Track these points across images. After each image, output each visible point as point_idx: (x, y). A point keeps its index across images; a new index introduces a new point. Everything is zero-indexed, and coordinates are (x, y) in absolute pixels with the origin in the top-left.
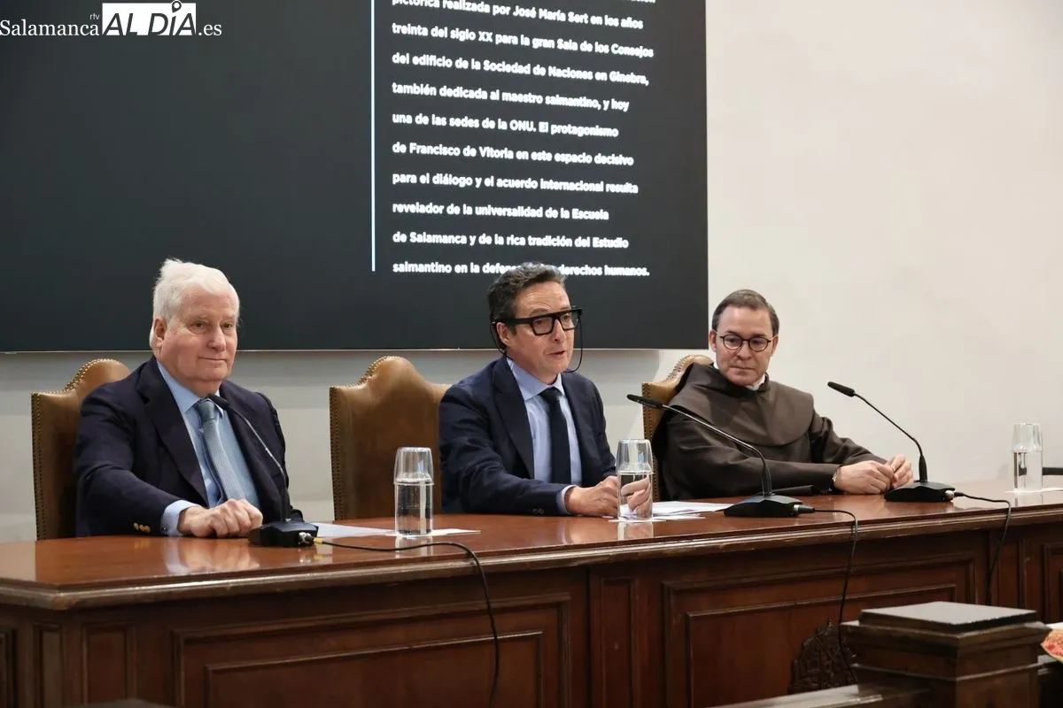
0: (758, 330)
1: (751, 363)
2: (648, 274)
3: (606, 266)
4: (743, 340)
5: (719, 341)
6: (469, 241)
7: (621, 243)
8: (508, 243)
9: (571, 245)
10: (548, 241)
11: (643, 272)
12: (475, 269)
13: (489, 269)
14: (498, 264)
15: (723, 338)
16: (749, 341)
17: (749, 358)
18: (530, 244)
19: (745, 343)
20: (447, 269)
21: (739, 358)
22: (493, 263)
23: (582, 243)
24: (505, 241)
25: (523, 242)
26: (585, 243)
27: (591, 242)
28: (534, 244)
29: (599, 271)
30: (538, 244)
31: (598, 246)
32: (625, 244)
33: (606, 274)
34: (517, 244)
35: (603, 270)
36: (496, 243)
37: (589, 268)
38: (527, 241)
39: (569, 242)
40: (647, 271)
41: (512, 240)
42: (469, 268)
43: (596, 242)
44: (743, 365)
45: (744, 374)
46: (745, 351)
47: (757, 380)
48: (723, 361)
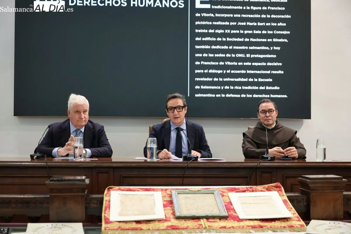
0: (270, 108)
2: (287, 97)
3: (271, 95)
4: (266, 111)
5: (260, 114)
6: (221, 88)
7: (276, 88)
10: (249, 88)
11: (286, 96)
12: (223, 96)
13: (228, 95)
15: (260, 112)
16: (268, 111)
17: (269, 116)
18: (243, 88)
20: (214, 96)
21: (266, 117)
22: (229, 94)
23: (261, 88)
24: (234, 88)
25: (240, 88)
26: (263, 88)
27: (266, 88)
28: (244, 88)
29: (268, 96)
30: (246, 89)
31: (268, 89)
32: (278, 88)
33: (271, 97)
34: (238, 89)
35: (270, 96)
36: (231, 88)
37: (265, 95)
38: (242, 88)
39: (257, 88)
40: (287, 96)
41: (236, 87)
42: (221, 95)
43: (267, 88)
44: (268, 119)
45: (269, 121)
46: (268, 114)
47: (273, 124)
48: (262, 119)
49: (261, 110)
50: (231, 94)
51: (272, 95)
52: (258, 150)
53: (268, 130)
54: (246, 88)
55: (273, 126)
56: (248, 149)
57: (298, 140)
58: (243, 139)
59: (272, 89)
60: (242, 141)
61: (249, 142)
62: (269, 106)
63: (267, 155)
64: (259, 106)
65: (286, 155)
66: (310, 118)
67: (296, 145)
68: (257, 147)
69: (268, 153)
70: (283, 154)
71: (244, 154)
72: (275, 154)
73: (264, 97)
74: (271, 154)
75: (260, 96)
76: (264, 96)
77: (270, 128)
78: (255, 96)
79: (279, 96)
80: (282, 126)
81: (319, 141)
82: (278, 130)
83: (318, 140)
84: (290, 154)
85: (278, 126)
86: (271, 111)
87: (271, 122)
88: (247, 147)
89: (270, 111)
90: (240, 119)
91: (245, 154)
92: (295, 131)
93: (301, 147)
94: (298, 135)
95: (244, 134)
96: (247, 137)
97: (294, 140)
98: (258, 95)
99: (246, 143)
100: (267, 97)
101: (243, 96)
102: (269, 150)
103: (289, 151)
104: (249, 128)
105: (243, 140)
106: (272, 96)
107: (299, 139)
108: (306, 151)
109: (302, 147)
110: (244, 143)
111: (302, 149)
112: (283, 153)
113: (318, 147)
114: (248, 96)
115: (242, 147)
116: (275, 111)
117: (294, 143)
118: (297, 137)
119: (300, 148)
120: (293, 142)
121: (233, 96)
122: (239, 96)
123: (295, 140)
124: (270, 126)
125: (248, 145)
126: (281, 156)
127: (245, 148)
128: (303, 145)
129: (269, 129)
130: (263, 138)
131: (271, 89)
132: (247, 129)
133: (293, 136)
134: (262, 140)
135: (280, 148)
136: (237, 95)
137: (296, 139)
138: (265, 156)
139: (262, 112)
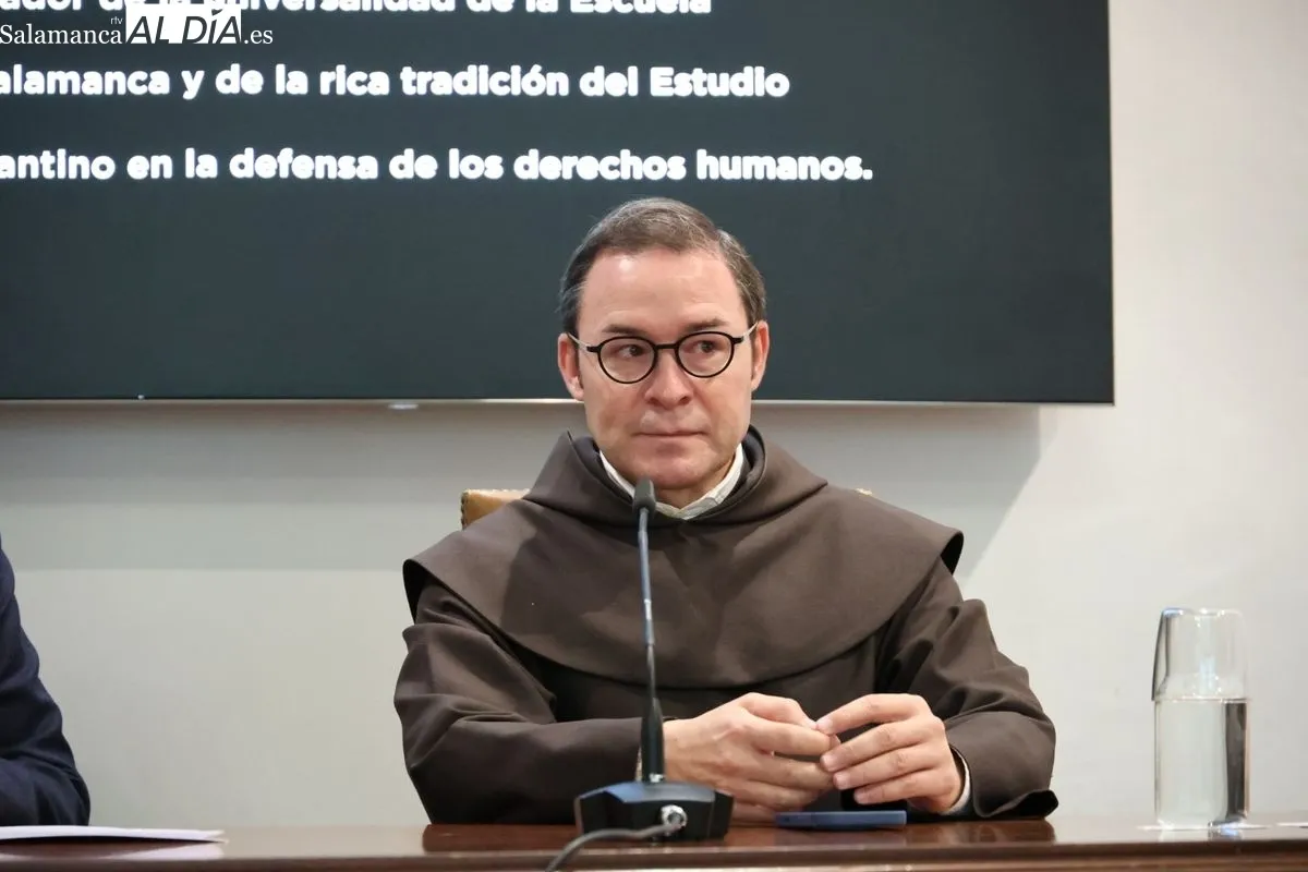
0: (698, 311)
1: (694, 416)
2: (868, 175)
3: (701, 154)
4: (657, 348)
5: (588, 362)
6: (178, 86)
7: (757, 82)
8: (325, 90)
9: (564, 91)
10: (476, 81)
11: (853, 168)
12: (204, 167)
13: (249, 165)
14: (287, 153)
15: (595, 350)
16: (676, 347)
17: (685, 400)
18: (408, 90)
19: (667, 359)
20: (101, 168)
21: (655, 402)
22: (269, 147)
23: (600, 83)
24: (314, 83)
25: (379, 84)
26: (621, 84)
27: (644, 81)
28: (422, 91)
29: (675, 168)
30: (437, 90)
31: (669, 92)
32: (777, 85)
33: (701, 175)
34: (359, 91)
35: (691, 165)
36: (280, 90)
37: (636, 160)
38: (396, 84)
39: (555, 83)
40: (864, 166)
41: (340, 80)
42: (179, 165)
43: (664, 81)
44: (667, 426)
45: (675, 451)
46: (673, 383)
47: (718, 470)
48: (608, 421)
49: (604, 324)
50: (286, 153)
51: (715, 152)
52: (562, 735)
53: (665, 530)
54: (443, 83)
55: (718, 492)
56: (461, 723)
57: (970, 622)
58: (409, 622)
59: (716, 92)
60: (401, 652)
61: (463, 651)
62: (692, 297)
63: (646, 779)
64: (577, 277)
65: (843, 780)
66: (1102, 392)
67: (947, 674)
68: (552, 704)
69: (655, 762)
70: (811, 768)
71: (416, 775)
72: (730, 771)
73: (626, 175)
74: (697, 771)
75: (589, 168)
76: (629, 165)
77: (689, 511)
78: (534, 166)
79: (789, 169)
80: (809, 485)
81: (1176, 625)
82: (765, 533)
83: (1165, 623)
84: (881, 766)
85: (769, 484)
86: (710, 347)
87: (694, 458)
88: (449, 702)
89: (699, 339)
90: (384, 409)
91: (425, 776)
92: (948, 537)
93: (995, 696)
94: (971, 582)
95: (416, 577)
96: (448, 607)
97: (926, 629)
98: (570, 161)
99: (444, 666)
100: (655, 176)
101: (413, 166)
102: (673, 729)
103: (866, 740)
104: (471, 510)
105: (408, 635)
106: (711, 166)
107: (978, 611)
108: (1050, 732)
109: (1010, 693)
110: (415, 669)
111: (1011, 718)
112: (815, 758)
113: (1173, 687)
114: (464, 166)
115: (402, 707)
116: (744, 350)
117: (933, 659)
118: (967, 595)
119: (991, 702)
120: (925, 648)
121: (304, 167)
122: (368, 168)
123: (939, 634)
124: (684, 495)
125: (462, 687)
126: (795, 786)
127: (430, 718)
128: (1019, 676)
129: (676, 523)
130: (605, 620)
131: (701, 92)
132: (451, 521)
133: (925, 583)
134: (598, 642)
135: (791, 705)
136: (347, 160)
137: (954, 612)
138: (625, 792)
139: (615, 352)
